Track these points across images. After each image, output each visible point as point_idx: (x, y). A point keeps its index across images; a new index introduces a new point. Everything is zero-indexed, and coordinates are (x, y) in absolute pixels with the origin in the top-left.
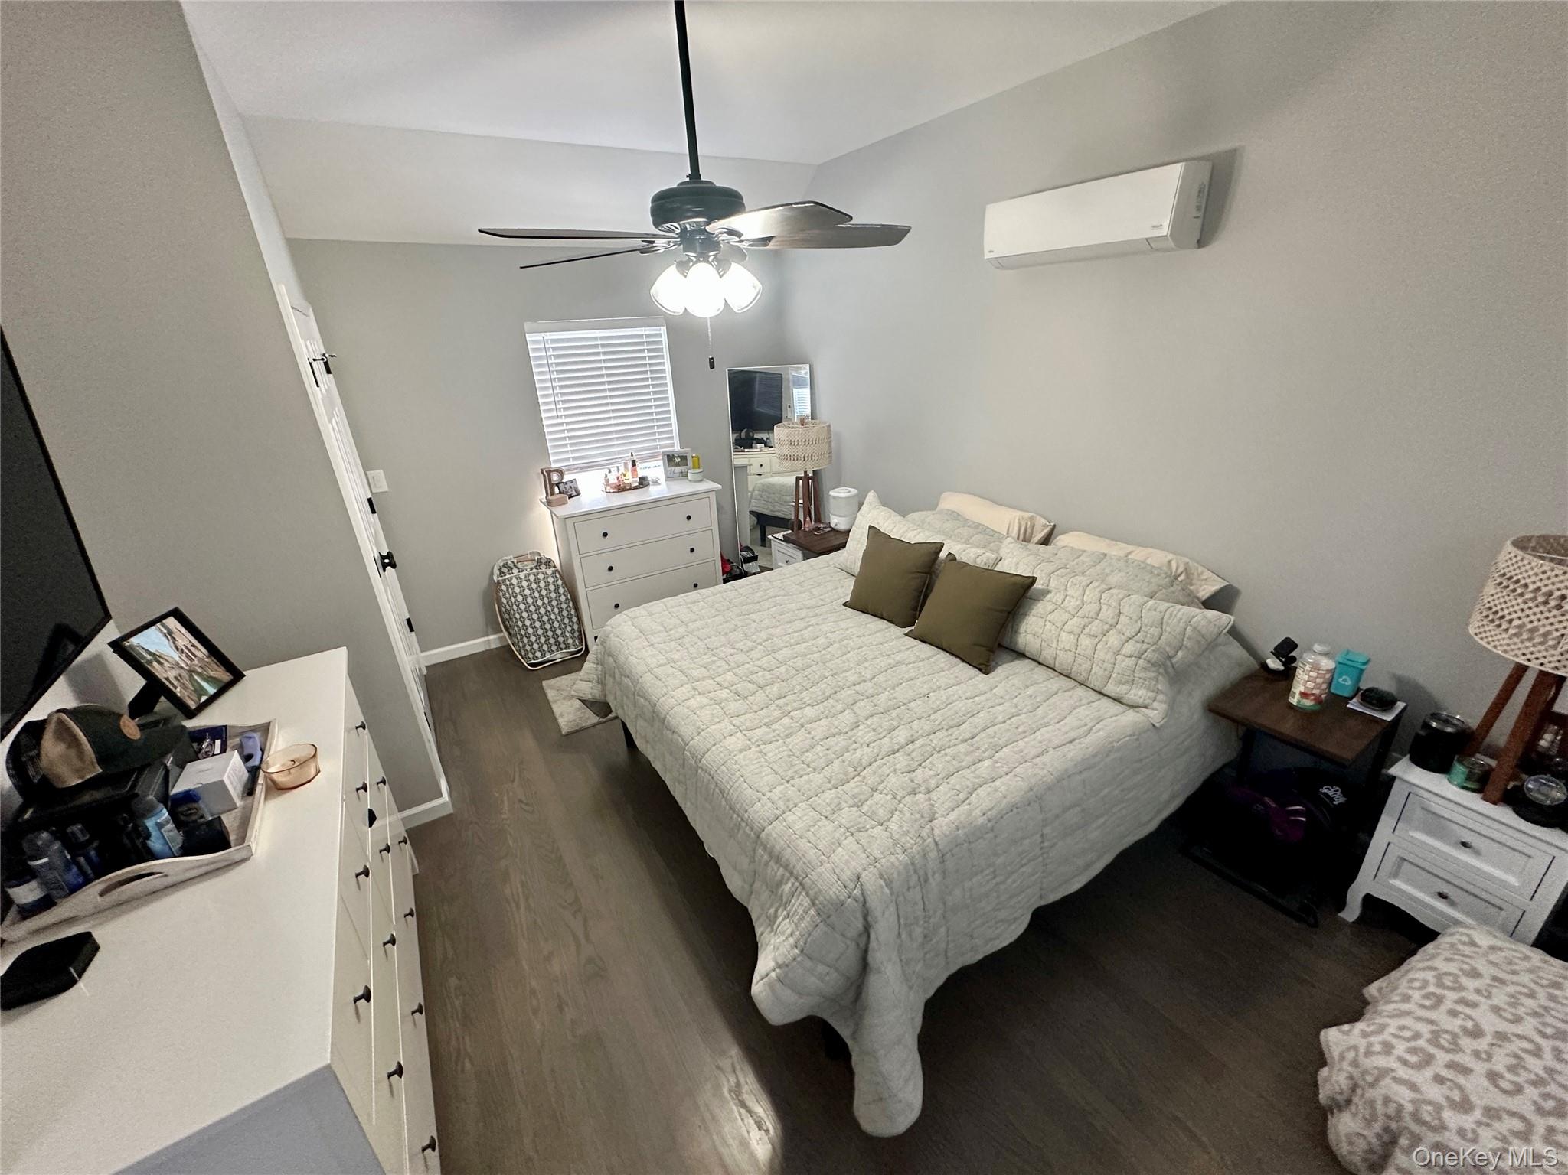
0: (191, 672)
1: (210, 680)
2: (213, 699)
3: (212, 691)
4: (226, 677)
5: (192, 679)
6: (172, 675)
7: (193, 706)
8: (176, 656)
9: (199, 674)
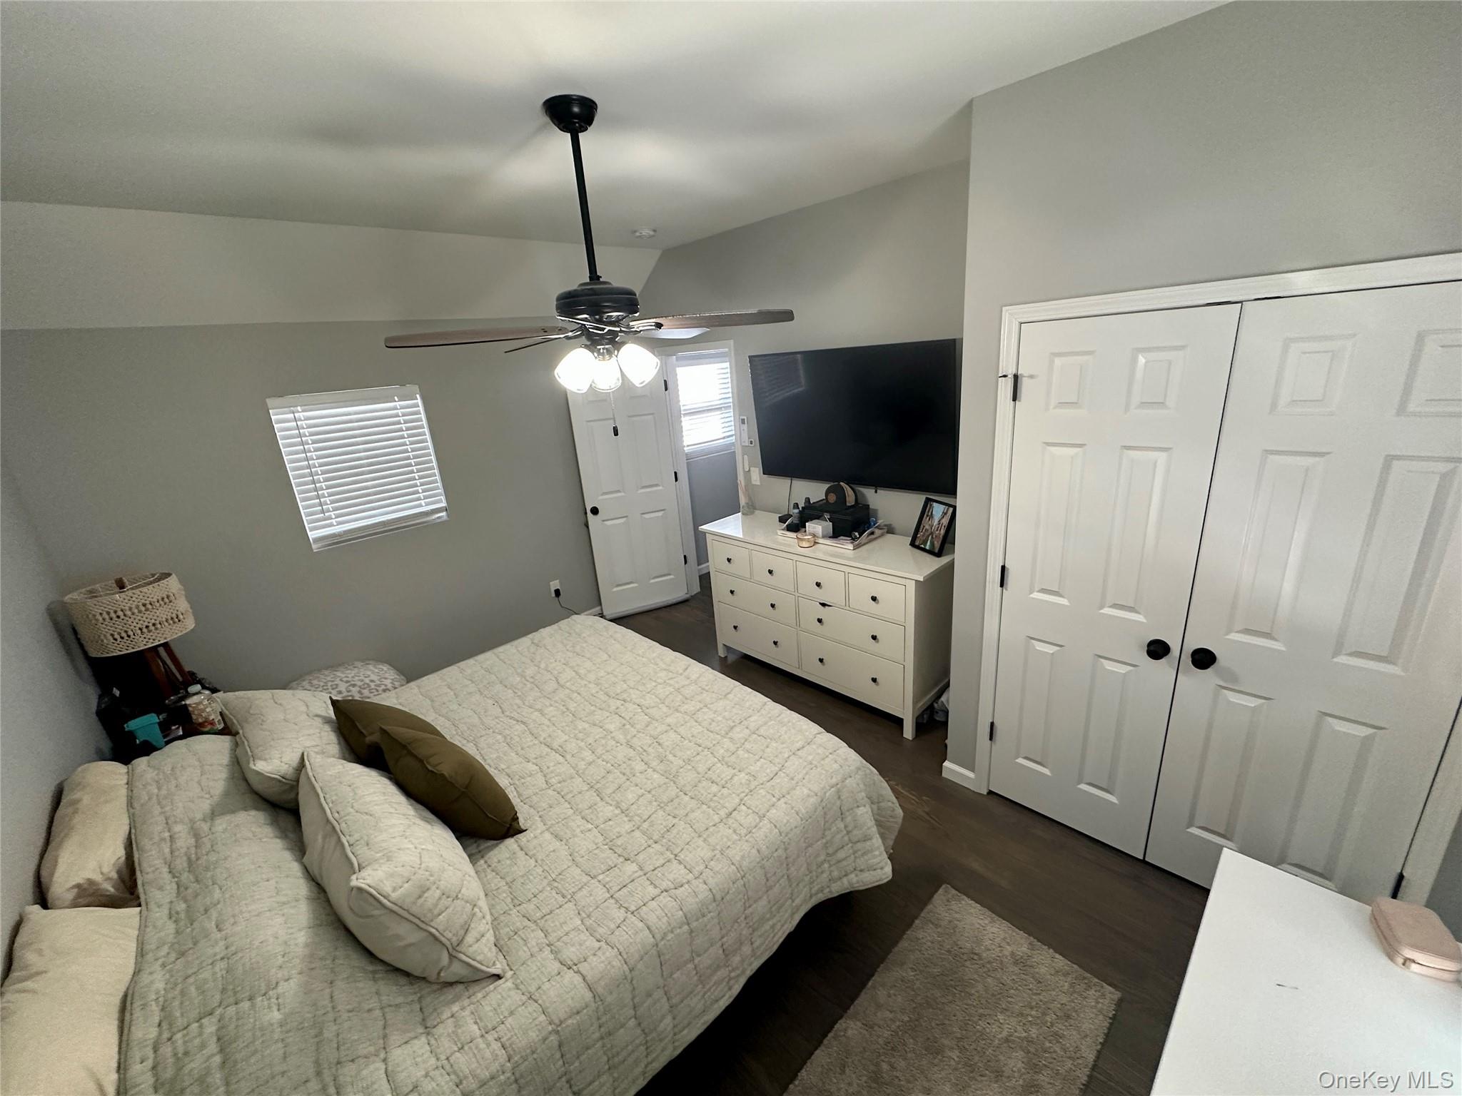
0: (932, 533)
1: (932, 544)
2: (924, 550)
3: (927, 548)
4: (937, 551)
5: (928, 536)
6: (927, 527)
7: (917, 543)
8: (936, 523)
9: (932, 537)
